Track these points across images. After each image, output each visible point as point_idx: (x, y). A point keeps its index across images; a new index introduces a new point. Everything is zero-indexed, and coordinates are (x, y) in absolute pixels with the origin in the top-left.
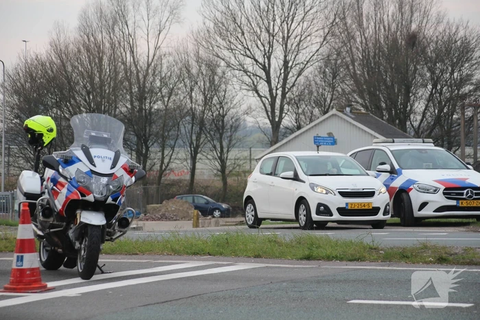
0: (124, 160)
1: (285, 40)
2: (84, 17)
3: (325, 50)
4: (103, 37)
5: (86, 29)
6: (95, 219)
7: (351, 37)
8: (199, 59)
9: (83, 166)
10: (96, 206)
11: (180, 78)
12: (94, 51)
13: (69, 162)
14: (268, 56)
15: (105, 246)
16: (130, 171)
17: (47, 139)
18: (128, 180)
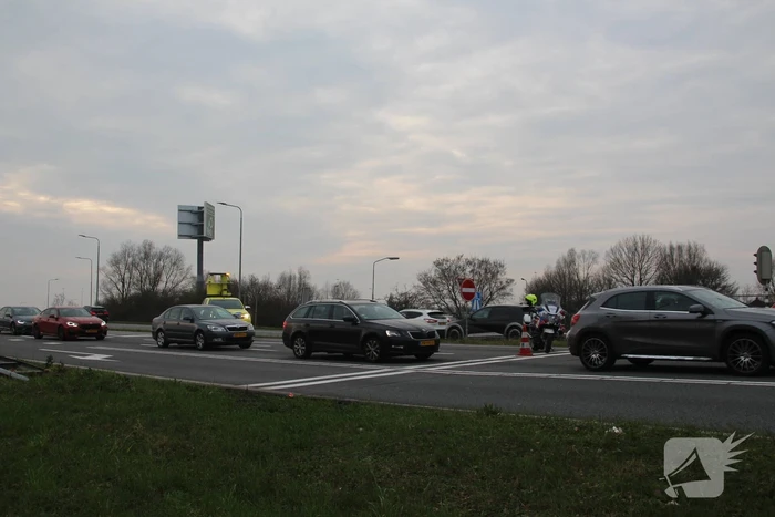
0: (560, 310)
1: (640, 270)
2: (558, 263)
3: (658, 273)
4: (566, 271)
5: (559, 266)
6: (550, 331)
7: (669, 268)
8: (604, 279)
9: (546, 312)
10: (551, 327)
11: (597, 285)
12: (561, 276)
13: (541, 310)
14: (633, 276)
15: (554, 342)
16: (563, 314)
17: (533, 303)
18: (562, 317)
